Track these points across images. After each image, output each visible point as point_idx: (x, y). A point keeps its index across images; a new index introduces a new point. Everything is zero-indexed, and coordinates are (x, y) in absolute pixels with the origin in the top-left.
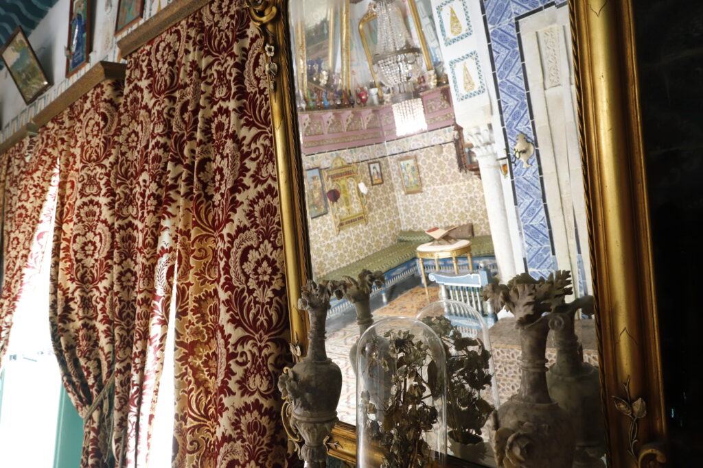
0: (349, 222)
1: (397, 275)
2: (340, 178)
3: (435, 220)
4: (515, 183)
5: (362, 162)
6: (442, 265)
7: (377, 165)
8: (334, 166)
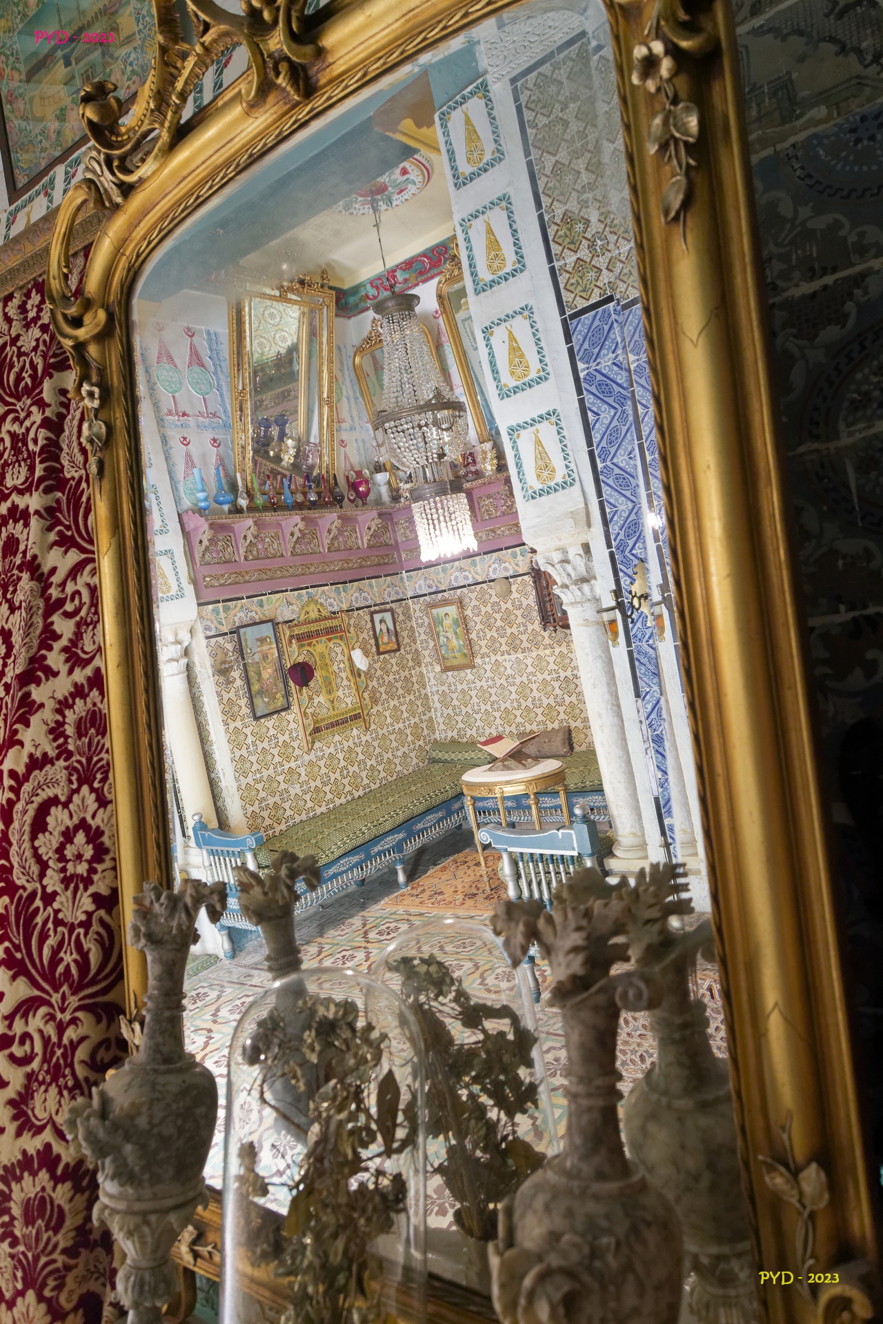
0: (332, 725)
1: (426, 829)
2: (314, 641)
3: (498, 721)
4: (635, 655)
5: (358, 609)
6: (513, 808)
7: (388, 616)
8: (302, 618)
